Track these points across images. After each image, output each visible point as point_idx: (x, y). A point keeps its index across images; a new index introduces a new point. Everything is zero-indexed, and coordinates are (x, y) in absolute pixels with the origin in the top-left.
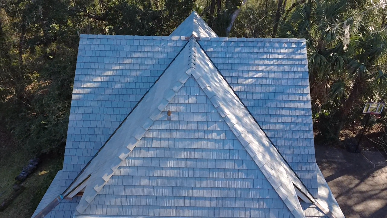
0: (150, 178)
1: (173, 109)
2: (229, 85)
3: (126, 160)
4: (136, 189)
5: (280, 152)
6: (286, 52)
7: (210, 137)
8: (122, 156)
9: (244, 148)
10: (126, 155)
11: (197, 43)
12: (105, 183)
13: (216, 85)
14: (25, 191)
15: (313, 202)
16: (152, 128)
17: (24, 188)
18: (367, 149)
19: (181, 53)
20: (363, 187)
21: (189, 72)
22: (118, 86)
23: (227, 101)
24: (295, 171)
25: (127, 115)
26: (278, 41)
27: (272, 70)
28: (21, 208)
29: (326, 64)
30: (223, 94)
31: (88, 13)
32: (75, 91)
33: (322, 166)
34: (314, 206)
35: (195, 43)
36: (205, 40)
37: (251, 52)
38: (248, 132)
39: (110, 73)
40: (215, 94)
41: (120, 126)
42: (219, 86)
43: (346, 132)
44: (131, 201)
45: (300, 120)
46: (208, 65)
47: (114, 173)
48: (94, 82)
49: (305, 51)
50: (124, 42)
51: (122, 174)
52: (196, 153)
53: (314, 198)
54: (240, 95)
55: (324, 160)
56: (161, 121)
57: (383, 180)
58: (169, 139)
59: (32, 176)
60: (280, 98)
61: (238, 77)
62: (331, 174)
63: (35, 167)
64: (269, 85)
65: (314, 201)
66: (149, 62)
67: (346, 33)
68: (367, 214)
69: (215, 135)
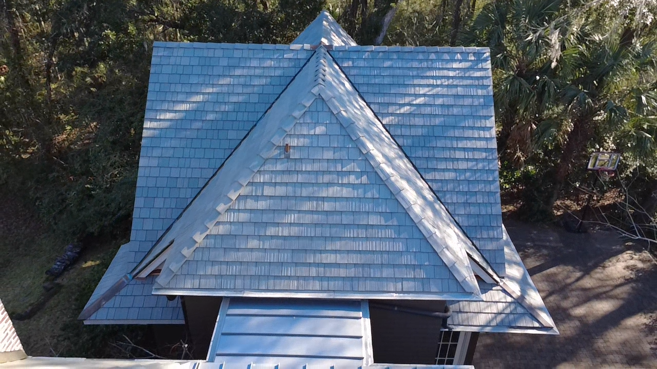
0: (260, 238)
1: (294, 142)
2: (376, 115)
3: (227, 213)
4: (240, 254)
5: (450, 211)
6: (461, 67)
7: (345, 181)
8: (221, 207)
9: (393, 196)
10: (226, 206)
11: (328, 54)
12: (197, 245)
13: (355, 112)
14: (62, 290)
15: (497, 282)
16: (263, 170)
17: (60, 286)
18: (598, 228)
19: (304, 68)
20: (588, 282)
21: (315, 90)
22: (211, 117)
23: (371, 134)
24: (472, 239)
25: (225, 160)
26: (448, 51)
27: (439, 94)
28: (57, 315)
29: (528, 92)
30: (366, 125)
31: (156, 17)
32: (147, 124)
33: (526, 252)
34: (499, 288)
35: (325, 54)
36: (339, 50)
37: (408, 66)
38: (401, 178)
39: (199, 98)
40: (353, 121)
41: (214, 176)
42: (359, 113)
43: (566, 203)
44: (234, 269)
45: (480, 166)
46: (343, 84)
47: (209, 230)
48: (176, 111)
49: (488, 65)
50: (219, 53)
51: (220, 233)
52: (326, 203)
53: (499, 277)
54: (392, 130)
55: (529, 243)
56: (276, 159)
57: (618, 272)
58: (286, 184)
59: (71, 269)
60: (451, 133)
61: (389, 104)
62: (538, 264)
63: (77, 255)
64: (435, 116)
65: (499, 281)
66: (256, 82)
67: (553, 41)
68: (591, 320)
69: (352, 179)
